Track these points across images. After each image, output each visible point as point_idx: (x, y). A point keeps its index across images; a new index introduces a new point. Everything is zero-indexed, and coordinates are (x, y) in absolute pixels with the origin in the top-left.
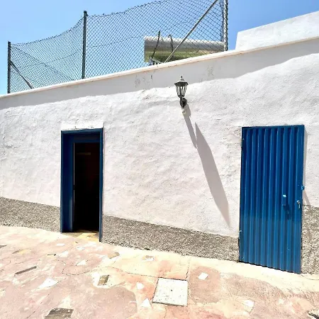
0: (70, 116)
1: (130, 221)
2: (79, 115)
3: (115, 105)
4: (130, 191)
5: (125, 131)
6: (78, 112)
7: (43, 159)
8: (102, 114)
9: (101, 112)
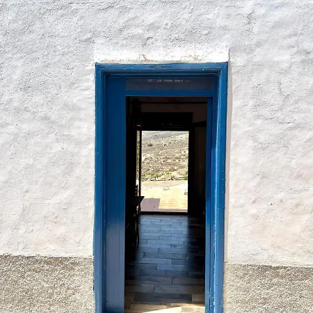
0: (126, 27)
1: (300, 270)
2: (153, 27)
3: (262, 11)
4: (297, 205)
5: (285, 72)
6: (150, 18)
7: (29, 135)
8: (225, 28)
9: (220, 22)
